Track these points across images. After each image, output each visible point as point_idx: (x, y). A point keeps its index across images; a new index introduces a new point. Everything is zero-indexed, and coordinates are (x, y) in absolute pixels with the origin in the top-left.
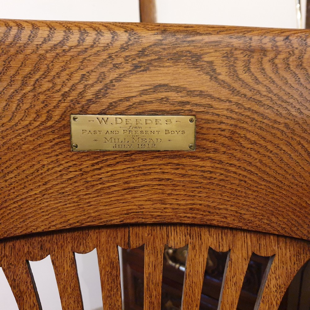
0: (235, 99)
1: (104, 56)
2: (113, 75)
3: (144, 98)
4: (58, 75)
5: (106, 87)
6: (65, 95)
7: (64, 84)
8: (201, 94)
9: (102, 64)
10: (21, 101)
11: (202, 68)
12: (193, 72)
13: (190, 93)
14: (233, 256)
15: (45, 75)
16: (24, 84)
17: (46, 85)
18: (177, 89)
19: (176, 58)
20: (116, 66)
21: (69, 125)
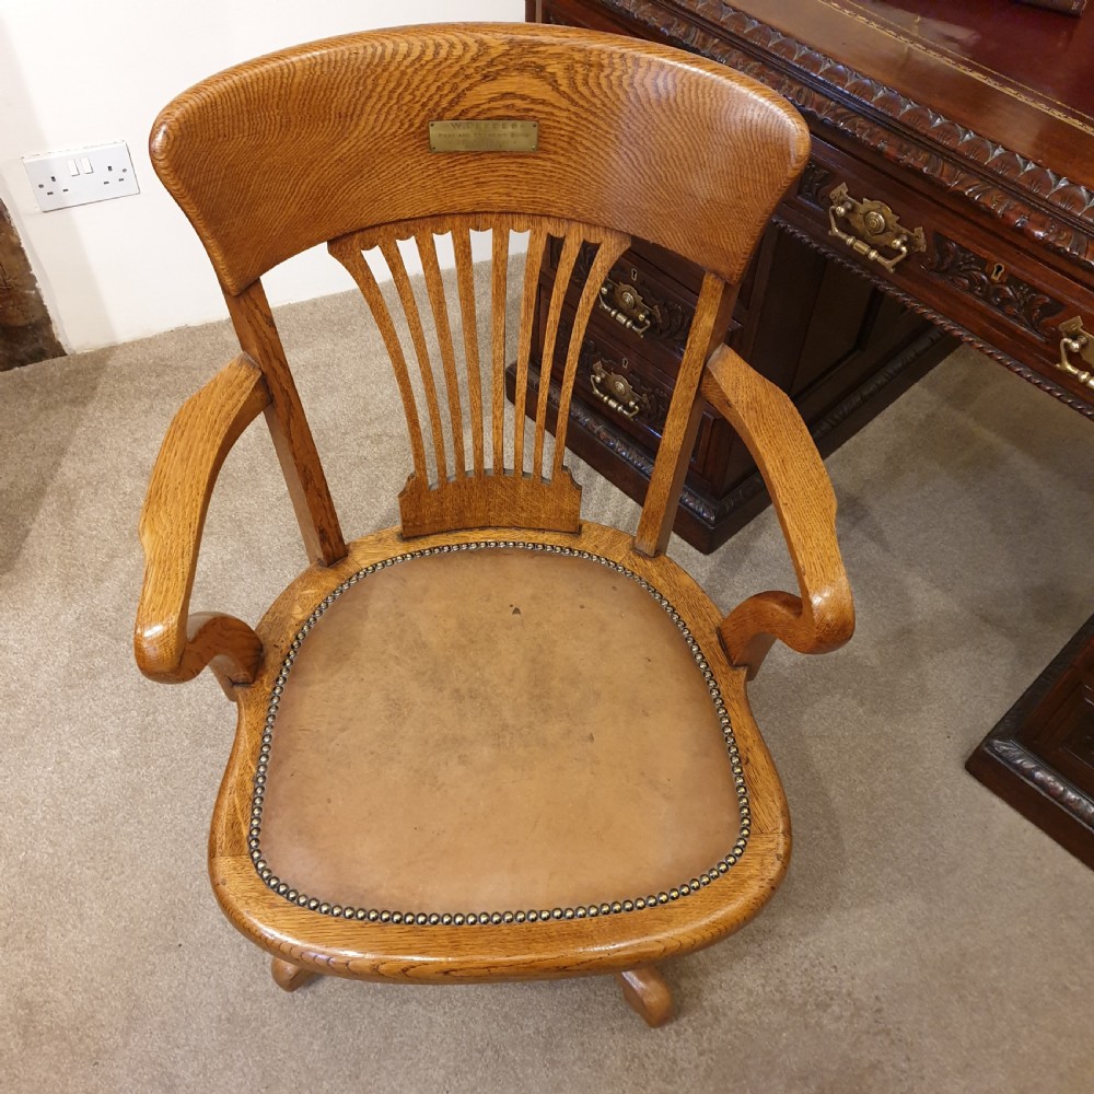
0: (573, 109)
1: (456, 68)
2: (466, 85)
3: (493, 104)
4: (418, 87)
5: (459, 96)
6: (424, 105)
7: (422, 96)
8: (543, 102)
9: (455, 76)
10: (388, 113)
11: (543, 78)
12: (536, 81)
13: (534, 101)
14: (567, 241)
15: (406, 89)
16: (390, 98)
17: (408, 98)
18: (523, 97)
19: (522, 69)
20: (468, 77)
21: (427, 131)
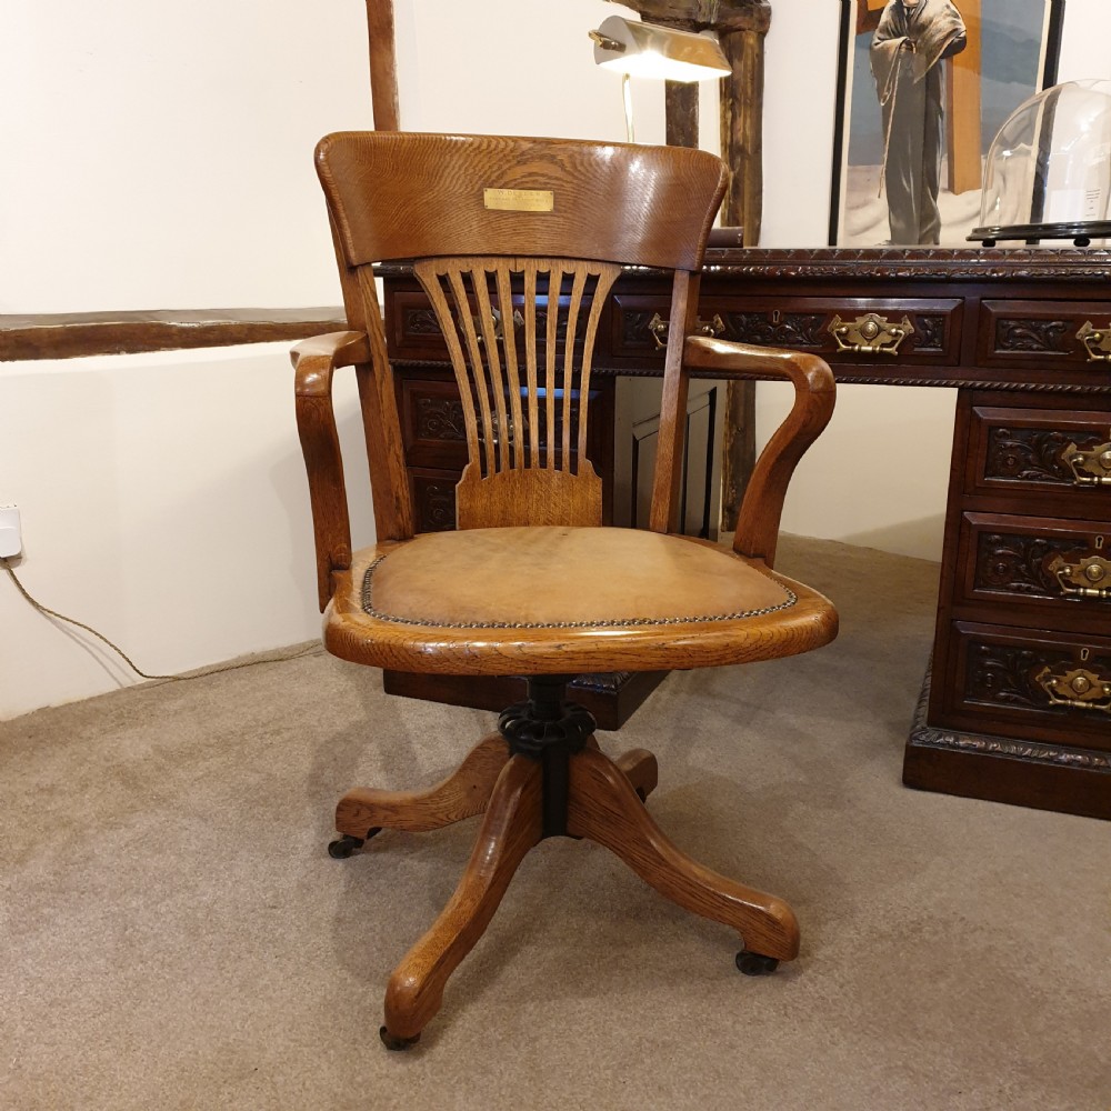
0: (575, 181)
1: (501, 155)
2: (507, 166)
3: (524, 179)
4: (477, 166)
5: (502, 173)
6: (481, 177)
7: (480, 171)
8: (557, 178)
9: (500, 160)
10: (458, 179)
11: (556, 163)
12: (551, 165)
13: (550, 178)
14: (577, 276)
15: (470, 165)
16: (460, 169)
17: (471, 171)
18: (543, 175)
19: (542, 157)
20: (508, 161)
21: (483, 194)
